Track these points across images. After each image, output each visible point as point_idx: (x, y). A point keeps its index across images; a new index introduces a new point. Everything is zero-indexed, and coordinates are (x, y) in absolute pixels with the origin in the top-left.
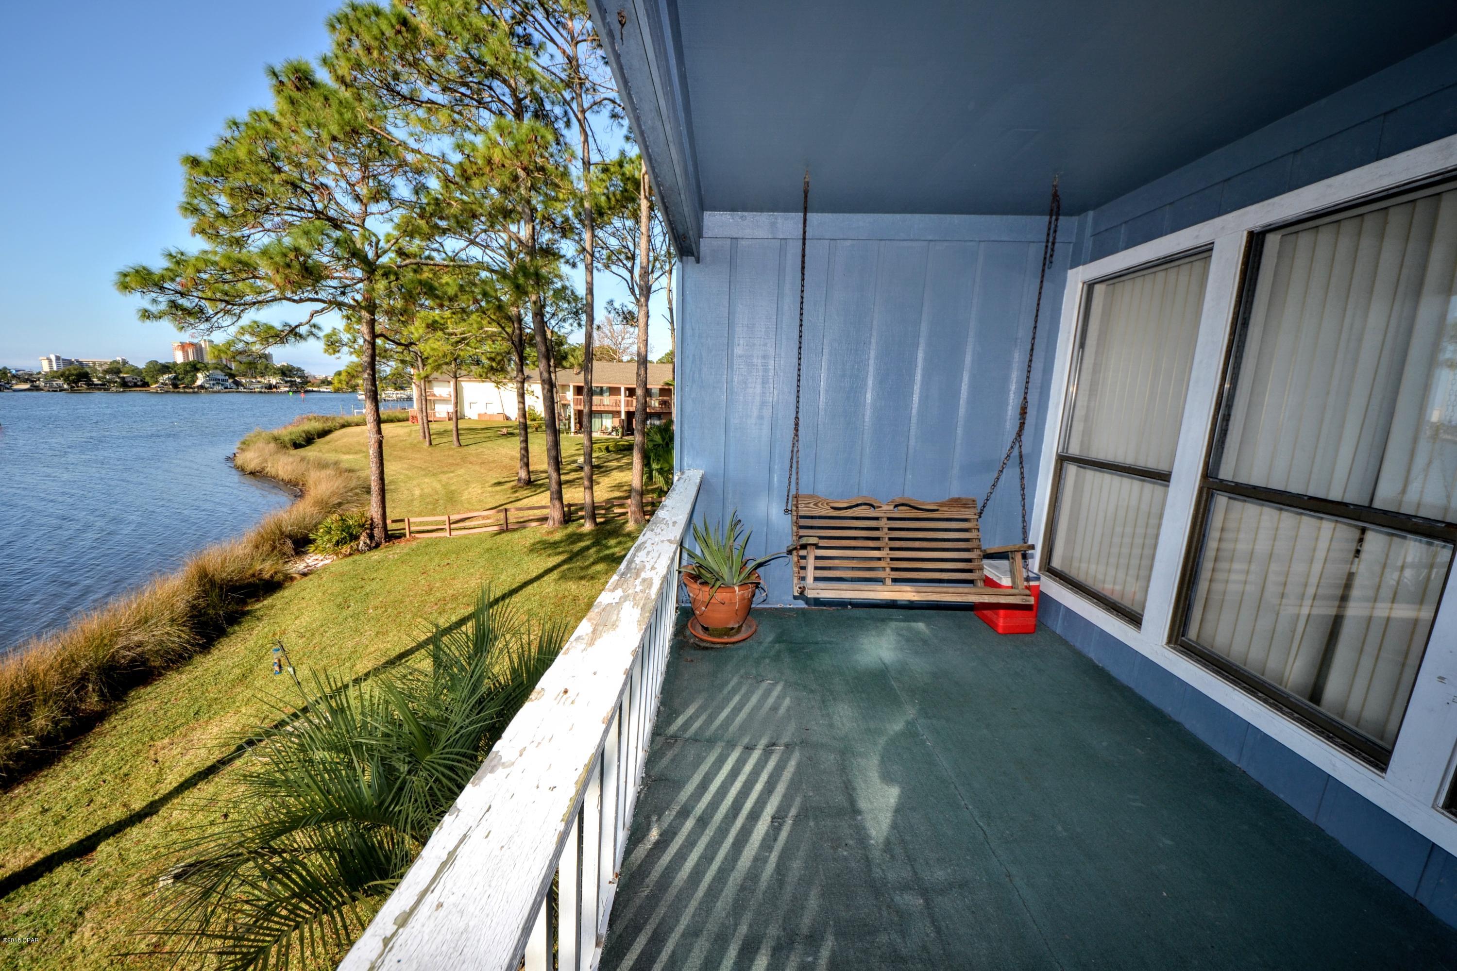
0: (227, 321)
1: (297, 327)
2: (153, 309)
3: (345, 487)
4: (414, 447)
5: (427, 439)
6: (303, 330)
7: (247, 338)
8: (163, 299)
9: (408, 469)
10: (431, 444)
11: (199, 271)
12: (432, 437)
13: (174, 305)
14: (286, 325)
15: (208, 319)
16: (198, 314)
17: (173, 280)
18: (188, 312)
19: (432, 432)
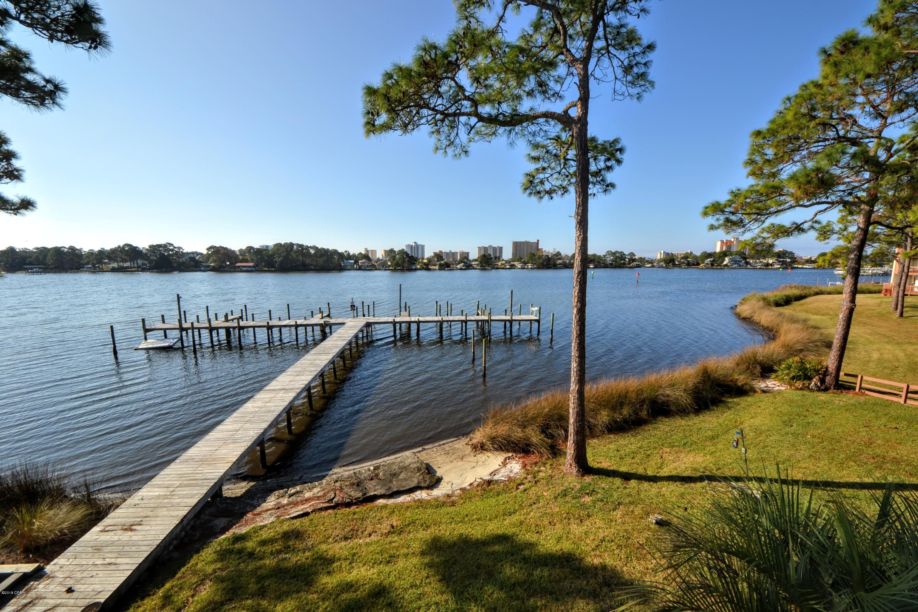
0: (756, 225)
1: (802, 224)
2: (716, 224)
3: (809, 339)
4: (881, 316)
5: (899, 311)
6: (806, 226)
7: (765, 235)
8: (722, 218)
9: (871, 334)
10: (901, 315)
11: (746, 198)
12: (905, 309)
13: (727, 220)
14: (795, 223)
15: (744, 226)
16: (740, 224)
17: (730, 206)
18: (734, 223)
19: (905, 304)
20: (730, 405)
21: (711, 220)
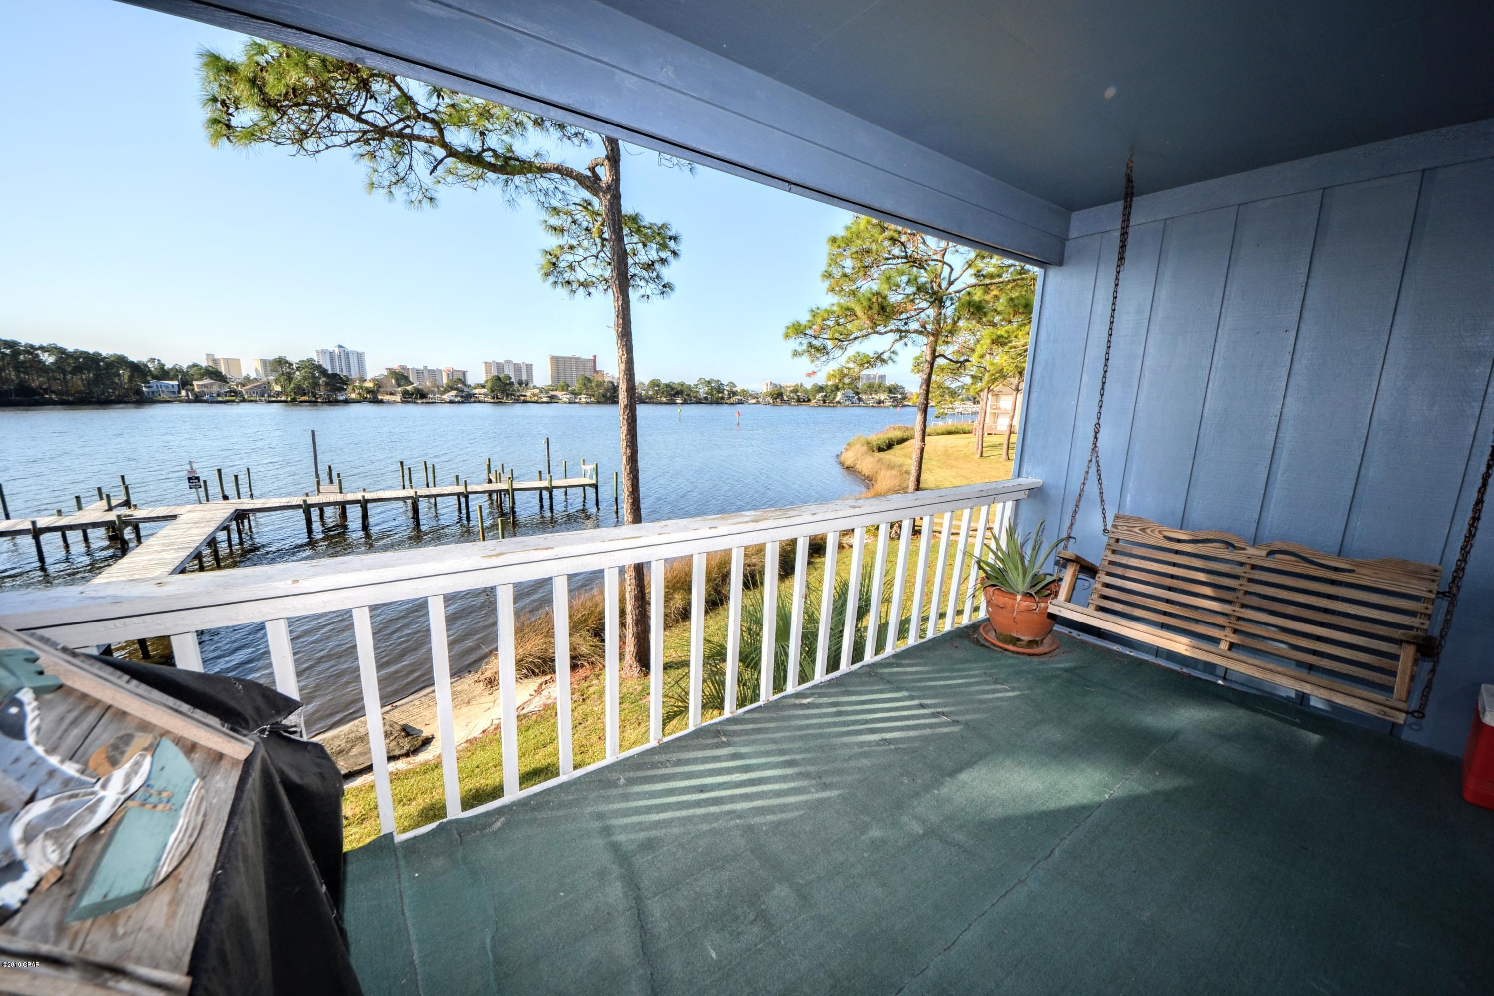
0: (837, 353)
1: (882, 353)
2: (800, 349)
3: (899, 485)
4: (967, 457)
5: (979, 451)
6: (885, 356)
7: (851, 365)
8: (805, 341)
9: (955, 477)
10: (981, 455)
11: (824, 320)
12: (984, 449)
13: (810, 345)
14: (877, 353)
15: (827, 353)
16: (823, 350)
17: (810, 328)
18: (817, 349)
19: (984, 445)
20: (817, 565)
21: (794, 344)
